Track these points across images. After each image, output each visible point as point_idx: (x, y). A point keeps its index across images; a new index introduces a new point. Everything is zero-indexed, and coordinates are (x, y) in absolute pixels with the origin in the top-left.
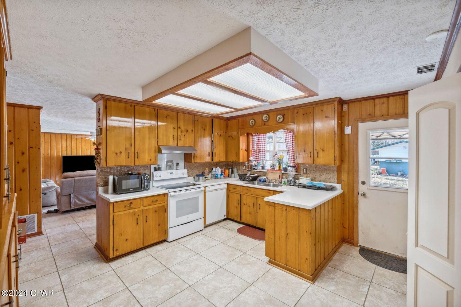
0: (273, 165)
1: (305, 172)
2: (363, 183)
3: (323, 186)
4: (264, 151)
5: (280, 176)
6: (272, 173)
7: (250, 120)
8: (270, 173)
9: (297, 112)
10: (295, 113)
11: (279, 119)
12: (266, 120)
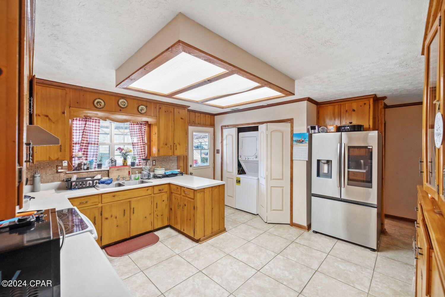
0: (112, 161)
1: (154, 164)
2: (191, 166)
3: (170, 173)
4: (97, 144)
5: (129, 172)
6: (118, 170)
7: (95, 100)
8: (115, 171)
9: (160, 108)
10: (158, 108)
11: (142, 110)
12: (123, 106)
